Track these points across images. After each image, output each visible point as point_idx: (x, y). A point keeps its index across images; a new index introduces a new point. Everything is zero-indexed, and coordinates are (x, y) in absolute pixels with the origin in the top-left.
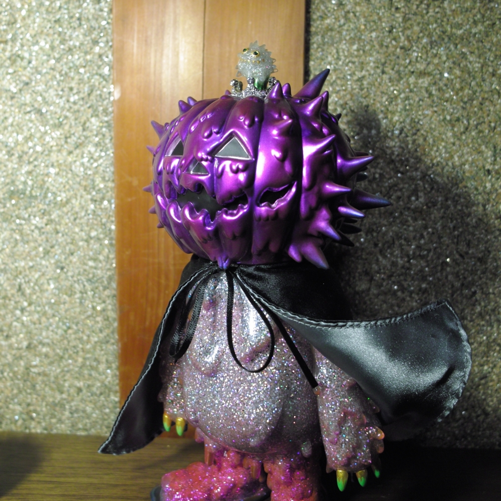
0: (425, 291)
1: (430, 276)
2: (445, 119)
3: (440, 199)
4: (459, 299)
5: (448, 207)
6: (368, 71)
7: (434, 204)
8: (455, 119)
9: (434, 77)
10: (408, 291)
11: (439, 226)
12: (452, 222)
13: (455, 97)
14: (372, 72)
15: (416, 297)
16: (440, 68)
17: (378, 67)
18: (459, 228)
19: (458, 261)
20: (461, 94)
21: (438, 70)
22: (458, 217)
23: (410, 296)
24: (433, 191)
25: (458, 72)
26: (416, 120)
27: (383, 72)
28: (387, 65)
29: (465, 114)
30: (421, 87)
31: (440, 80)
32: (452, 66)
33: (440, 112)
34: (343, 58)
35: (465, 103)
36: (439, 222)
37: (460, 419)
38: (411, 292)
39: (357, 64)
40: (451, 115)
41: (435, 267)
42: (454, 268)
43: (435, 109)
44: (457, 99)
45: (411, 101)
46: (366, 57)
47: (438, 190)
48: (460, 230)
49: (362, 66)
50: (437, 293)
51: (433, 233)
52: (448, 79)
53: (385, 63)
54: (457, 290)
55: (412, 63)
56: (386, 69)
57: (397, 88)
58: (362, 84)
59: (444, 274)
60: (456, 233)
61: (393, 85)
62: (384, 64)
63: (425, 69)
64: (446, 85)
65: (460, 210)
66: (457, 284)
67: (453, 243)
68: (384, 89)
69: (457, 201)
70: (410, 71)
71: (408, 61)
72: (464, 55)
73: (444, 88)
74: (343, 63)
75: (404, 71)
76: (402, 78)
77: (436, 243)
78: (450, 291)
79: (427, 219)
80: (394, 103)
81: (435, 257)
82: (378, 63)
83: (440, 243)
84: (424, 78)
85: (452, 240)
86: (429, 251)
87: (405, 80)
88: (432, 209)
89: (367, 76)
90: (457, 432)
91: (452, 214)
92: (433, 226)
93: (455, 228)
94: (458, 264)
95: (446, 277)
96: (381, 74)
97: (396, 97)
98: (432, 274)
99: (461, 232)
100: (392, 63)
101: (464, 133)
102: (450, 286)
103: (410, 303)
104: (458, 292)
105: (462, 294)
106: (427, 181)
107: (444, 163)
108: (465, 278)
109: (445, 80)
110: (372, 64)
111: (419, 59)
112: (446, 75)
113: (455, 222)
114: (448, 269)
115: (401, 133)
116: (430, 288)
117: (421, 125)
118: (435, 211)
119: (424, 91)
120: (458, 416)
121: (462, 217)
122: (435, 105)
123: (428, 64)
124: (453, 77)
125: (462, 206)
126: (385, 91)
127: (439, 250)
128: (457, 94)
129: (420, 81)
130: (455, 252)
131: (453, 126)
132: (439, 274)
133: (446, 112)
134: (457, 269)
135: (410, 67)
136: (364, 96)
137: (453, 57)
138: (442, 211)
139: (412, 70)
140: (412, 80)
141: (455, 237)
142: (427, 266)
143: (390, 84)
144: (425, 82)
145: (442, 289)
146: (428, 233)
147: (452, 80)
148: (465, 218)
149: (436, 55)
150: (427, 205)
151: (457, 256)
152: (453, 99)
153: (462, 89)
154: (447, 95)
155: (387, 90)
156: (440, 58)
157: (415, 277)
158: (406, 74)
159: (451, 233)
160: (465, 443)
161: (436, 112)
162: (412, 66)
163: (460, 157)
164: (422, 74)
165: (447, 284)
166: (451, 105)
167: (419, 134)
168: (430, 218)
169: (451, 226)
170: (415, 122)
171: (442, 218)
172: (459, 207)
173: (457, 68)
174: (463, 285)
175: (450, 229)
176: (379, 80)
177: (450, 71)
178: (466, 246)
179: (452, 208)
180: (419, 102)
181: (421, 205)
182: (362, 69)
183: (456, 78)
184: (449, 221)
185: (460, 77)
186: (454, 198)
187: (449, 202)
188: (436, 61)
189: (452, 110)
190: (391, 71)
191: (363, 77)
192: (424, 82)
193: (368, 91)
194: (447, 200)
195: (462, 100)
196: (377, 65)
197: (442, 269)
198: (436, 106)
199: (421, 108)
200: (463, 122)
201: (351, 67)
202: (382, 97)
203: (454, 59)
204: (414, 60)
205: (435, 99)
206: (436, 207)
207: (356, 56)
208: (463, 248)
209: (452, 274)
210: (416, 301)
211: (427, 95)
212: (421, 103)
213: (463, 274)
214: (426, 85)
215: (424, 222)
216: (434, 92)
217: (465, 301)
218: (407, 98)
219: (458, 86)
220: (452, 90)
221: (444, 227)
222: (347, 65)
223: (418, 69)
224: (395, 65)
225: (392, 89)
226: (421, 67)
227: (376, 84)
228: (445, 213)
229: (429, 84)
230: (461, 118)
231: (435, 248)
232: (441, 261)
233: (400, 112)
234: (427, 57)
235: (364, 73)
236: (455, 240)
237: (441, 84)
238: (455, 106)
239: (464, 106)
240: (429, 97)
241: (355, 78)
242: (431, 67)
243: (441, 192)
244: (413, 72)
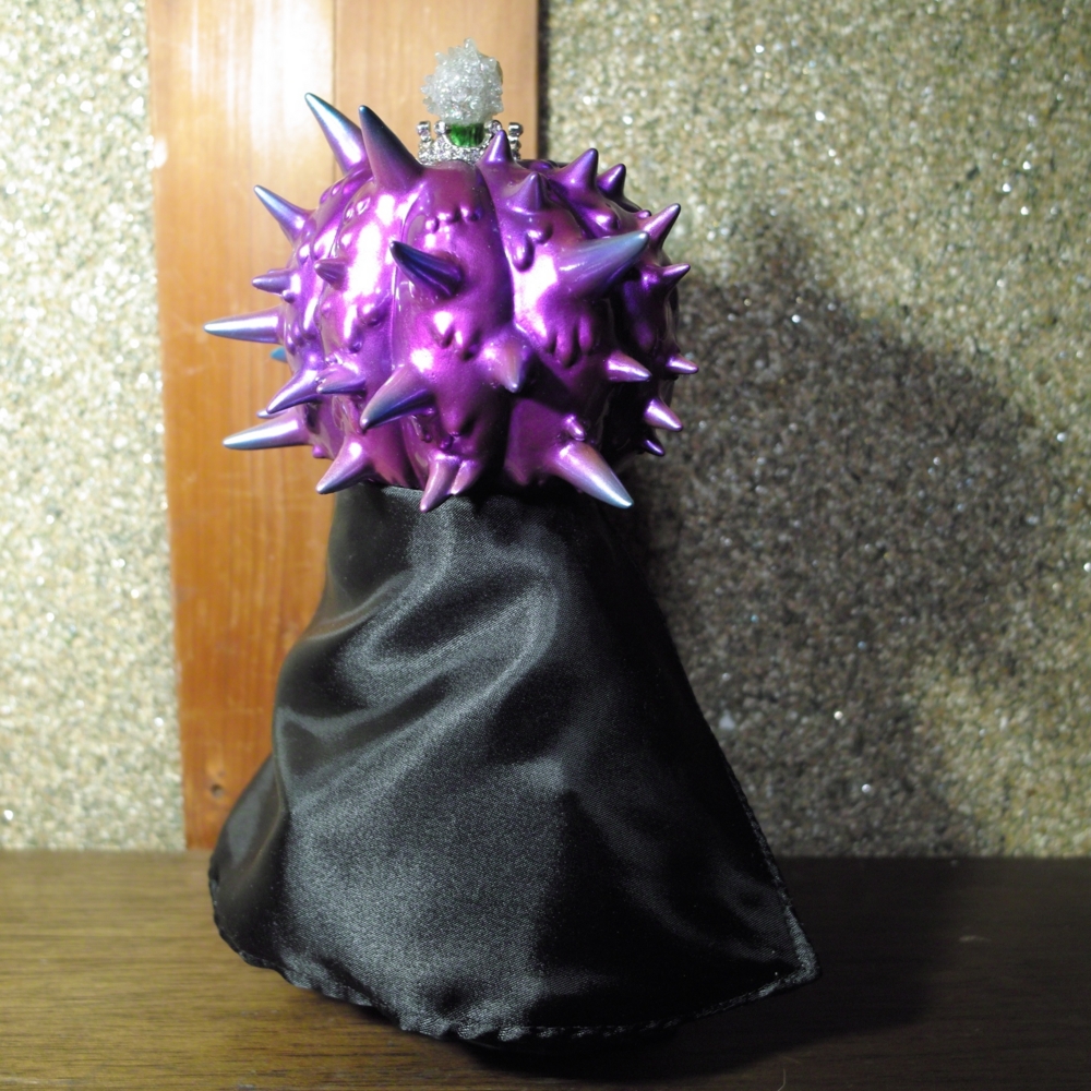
0: (786, 548)
1: (795, 518)
2: (818, 205)
3: (812, 364)
4: (853, 562)
5: (827, 382)
6: (665, 108)
7: (801, 375)
8: (838, 205)
9: (796, 123)
10: (753, 549)
11: (810, 418)
12: (836, 409)
13: (837, 162)
14: (674, 110)
15: (768, 560)
16: (808, 103)
17: (684, 101)
18: (849, 421)
19: (850, 488)
20: (849, 154)
21: (804, 105)
22: (847, 400)
23: (757, 559)
24: (799, 350)
25: (842, 111)
26: (763, 207)
27: (696, 111)
28: (703, 96)
29: (858, 195)
30: (771, 142)
31: (810, 125)
32: (831, 98)
33: (809, 192)
34: (615, 83)
35: (858, 173)
36: (810, 409)
37: (858, 800)
38: (759, 552)
39: (643, 94)
40: (831, 197)
41: (805, 500)
42: (842, 502)
43: (800, 185)
44: (842, 166)
45: (753, 170)
46: (661, 80)
47: (807, 348)
48: (853, 425)
49: (655, 98)
50: (809, 551)
51: (799, 433)
52: (823, 125)
53: (700, 92)
54: (849, 544)
55: (753, 94)
56: (702, 105)
57: (724, 143)
58: (655, 135)
59: (823, 513)
60: (844, 432)
61: (715, 137)
62: (697, 94)
63: (778, 105)
64: (820, 137)
65: (851, 387)
66: (849, 534)
67: (839, 451)
68: (697, 143)
69: (845, 369)
70: (748, 108)
71: (744, 88)
72: (854, 77)
73: (817, 143)
74: (617, 92)
75: (737, 108)
76: (731, 123)
77: (805, 452)
78: (835, 548)
79: (787, 404)
80: (718, 173)
81: (804, 480)
82: (685, 92)
83: (814, 452)
84: (776, 122)
85: (837, 445)
86: (792, 468)
87: (738, 126)
88: (796, 386)
89: (665, 119)
90: (853, 826)
91: (836, 395)
92: (800, 418)
93: (842, 422)
95: (827, 521)
96: (691, 115)
97: (722, 162)
98: (800, 514)
99: (855, 432)
100: (714, 92)
101: (857, 232)
102: (834, 538)
103: (757, 573)
104: (851, 550)
105: (857, 554)
106: (787, 329)
107: (819, 293)
108: (863, 522)
109: (817, 129)
110: (673, 95)
111: (766, 84)
112: (820, 116)
113: (841, 410)
114: (830, 504)
115: (732, 233)
116: (796, 541)
117: (772, 217)
118: (803, 390)
119: (776, 149)
120: (854, 795)
121: (856, 401)
122: (798, 176)
123: (786, 94)
124: (832, 121)
125: (856, 379)
126: (700, 149)
127: (811, 467)
128: (841, 154)
129: (770, 128)
130: (842, 470)
131: (835, 219)
132: (812, 515)
133: (820, 192)
134: (848, 503)
135: (748, 101)
136: (659, 159)
137: (833, 80)
138: (817, 388)
139: (753, 107)
140: (753, 126)
141: (841, 440)
142: (790, 498)
143: (709, 135)
144: (778, 130)
145: (818, 543)
146: (790, 432)
147: (832, 127)
148: (862, 402)
149: (799, 77)
150: (786, 376)
151: (847, 479)
152: (833, 165)
153: (851, 144)
154: (823, 158)
155: (704, 146)
156: (807, 83)
157: (766, 520)
158: (740, 116)
159: (834, 432)
160: (870, 846)
161: (800, 191)
162: (754, 98)
163: (850, 281)
164: (773, 114)
165: (828, 534)
166: (830, 176)
167: (768, 234)
168: (793, 404)
169: (835, 417)
170: (759, 211)
171: (817, 402)
172: (850, 381)
173: (842, 102)
174: (859, 534)
175: (831, 423)
176: (687, 127)
177: (828, 108)
178: (863, 458)
179: (836, 382)
180: (767, 171)
181: (774, 378)
182: (654, 105)
183: (839, 123)
184: (831, 408)
185: (847, 122)
186: (839, 362)
187: (830, 371)
188: (799, 88)
189: (831, 188)
190: (711, 109)
191: (657, 121)
192: (775, 131)
193: (666, 149)
194: (825, 365)
195: (852, 168)
196: (682, 96)
197: (819, 506)
198: (802, 179)
199: (771, 183)
200: (854, 211)
201: (632, 101)
202: (694, 162)
203: (836, 85)
204: (756, 86)
205: (800, 164)
206: (804, 382)
207: (643, 79)
208: (858, 461)
209: (839, 513)
210: (769, 569)
211: (782, 157)
212: (771, 172)
213: (859, 513)
214: (780, 136)
215: (781, 411)
216: (796, 151)
217: (863, 568)
218: (744, 163)
219: (843, 138)
220: (834, 146)
221: (820, 420)
222: (624, 96)
223: (763, 104)
224: (719, 95)
225: (713, 144)
226: (770, 100)
227: (683, 135)
228: (821, 392)
229: (788, 136)
230: (850, 202)
231: (804, 463)
232: (815, 488)
233: (731, 192)
234: (783, 80)
235: (657, 112)
236: (843, 447)
237: (810, 134)
238: (837, 178)
239: (856, 178)
240: (787, 162)
241: (641, 122)
242: (790, 102)
243: (812, 351)
244: (754, 111)
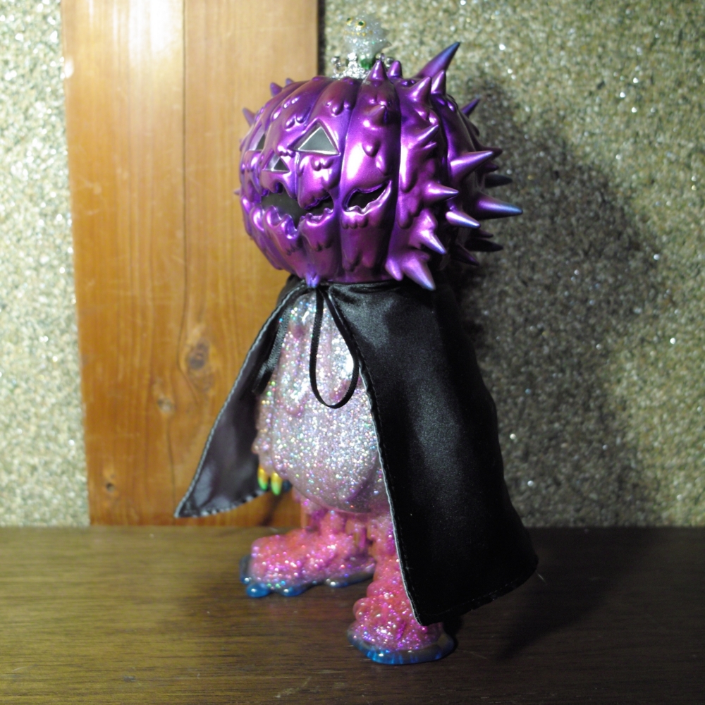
0: (479, 328)
1: (485, 309)
2: (501, 105)
4: (522, 338)
6: (401, 41)
8: (513, 105)
9: (487, 51)
12: (512, 238)
13: (513, 77)
14: (407, 42)
16: (494, 38)
17: (414, 36)
18: (520, 247)
19: (520, 290)
20: (521, 72)
21: (492, 40)
22: (519, 232)
25: (517, 44)
27: (422, 43)
28: (426, 33)
29: (527, 99)
30: (471, 64)
31: (495, 53)
32: (509, 35)
33: (495, 96)
35: (527, 84)
37: (525, 491)
40: (509, 100)
41: (492, 298)
42: (515, 299)
43: (489, 92)
44: (516, 80)
45: (458, 82)
46: (399, 22)
48: (523, 249)
50: (494, 330)
52: (504, 53)
53: (424, 30)
54: (520, 326)
55: (459, 32)
56: (425, 39)
59: (503, 306)
60: (517, 253)
62: (422, 32)
63: (475, 39)
64: (502, 61)
65: (522, 224)
66: (520, 319)
67: (514, 266)
71: (453, 28)
72: (524, 22)
73: (500, 64)
75: (448, 41)
77: (492, 266)
78: (511, 329)
81: (490, 284)
82: (414, 30)
83: (497, 267)
84: (473, 51)
85: (513, 262)
89: (401, 48)
90: (522, 507)
91: (512, 229)
93: (516, 247)
94: (520, 294)
95: (506, 310)
96: (418, 46)
98: (488, 306)
99: (524, 254)
100: (434, 31)
101: (526, 123)
102: (510, 322)
104: (521, 330)
105: (525, 332)
107: (501, 163)
109: (500, 56)
110: (406, 32)
111: (467, 26)
112: (502, 47)
113: (515, 239)
114: (508, 300)
116: (485, 324)
119: (474, 69)
120: (523, 487)
121: (525, 234)
122: (488, 86)
123: (480, 32)
124: (510, 50)
125: (525, 219)
127: (496, 276)
128: (516, 72)
129: (469, 55)
130: (516, 278)
131: (512, 114)
132: (496, 307)
133: (502, 97)
134: (519, 300)
135: (455, 37)
137: (511, 24)
138: (499, 225)
139: (459, 40)
140: (459, 53)
141: (515, 259)
142: (482, 297)
144: (475, 56)
145: (500, 326)
147: (510, 54)
148: (528, 234)
149: (488, 21)
151: (519, 284)
152: (511, 79)
153: (522, 66)
154: (504, 74)
156: (494, 25)
159: (510, 254)
160: (532, 520)
161: (489, 96)
162: (459, 35)
163: (521, 155)
164: (471, 46)
165: (506, 319)
166: (509, 86)
169: (511, 244)
171: (500, 234)
172: (521, 220)
173: (516, 38)
174: (526, 320)
175: (509, 248)
176: (416, 54)
177: (508, 42)
178: (529, 270)
179: (512, 221)
180: (467, 83)
182: (394, 39)
183: (514, 52)
184: (508, 237)
185: (520, 51)
188: (489, 29)
189: (509, 94)
190: (431, 42)
191: (396, 49)
192: (473, 57)
195: (523, 81)
196: (412, 33)
197: (501, 301)
198: (490, 89)
199: (471, 90)
200: (524, 110)
203: (512, 27)
204: (461, 27)
205: (489, 78)
207: (387, 22)
208: (526, 272)
209: (514, 306)
211: (477, 74)
212: (471, 84)
213: (527, 306)
214: (476, 60)
216: (487, 70)
217: (529, 341)
218: (453, 78)
219: (517, 61)
220: (511, 67)
223: (465, 39)
224: (436, 33)
226: (470, 36)
227: (413, 58)
228: (502, 227)
229: (482, 60)
230: (522, 104)
231: (491, 274)
232: (498, 290)
234: (478, 23)
235: (396, 44)
236: (516, 263)
237: (496, 59)
238: (513, 88)
239: (526, 88)
240: (481, 77)
242: (483, 37)
